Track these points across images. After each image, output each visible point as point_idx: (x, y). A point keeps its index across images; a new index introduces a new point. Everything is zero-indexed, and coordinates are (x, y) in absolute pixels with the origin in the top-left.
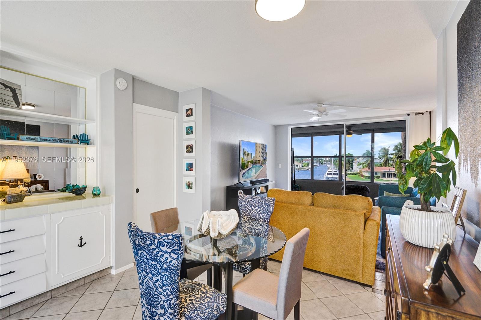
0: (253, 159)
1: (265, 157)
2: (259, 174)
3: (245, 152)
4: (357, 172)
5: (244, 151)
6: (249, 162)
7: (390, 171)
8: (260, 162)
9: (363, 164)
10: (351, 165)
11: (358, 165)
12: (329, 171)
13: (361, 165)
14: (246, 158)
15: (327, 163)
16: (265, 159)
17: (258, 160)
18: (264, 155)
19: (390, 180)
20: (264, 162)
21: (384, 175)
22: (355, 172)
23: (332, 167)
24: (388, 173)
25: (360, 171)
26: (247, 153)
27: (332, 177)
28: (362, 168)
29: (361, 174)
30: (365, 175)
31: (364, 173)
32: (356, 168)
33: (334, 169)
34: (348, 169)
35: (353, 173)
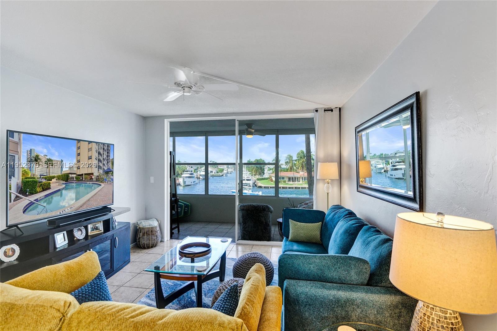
0: (69, 172)
1: (109, 169)
2: (89, 200)
3: (37, 156)
5: (34, 155)
6: (54, 177)
7: (294, 175)
8: (93, 177)
14: (38, 171)
16: (109, 172)
17: (85, 174)
18: (104, 164)
20: (105, 177)
26: (44, 160)
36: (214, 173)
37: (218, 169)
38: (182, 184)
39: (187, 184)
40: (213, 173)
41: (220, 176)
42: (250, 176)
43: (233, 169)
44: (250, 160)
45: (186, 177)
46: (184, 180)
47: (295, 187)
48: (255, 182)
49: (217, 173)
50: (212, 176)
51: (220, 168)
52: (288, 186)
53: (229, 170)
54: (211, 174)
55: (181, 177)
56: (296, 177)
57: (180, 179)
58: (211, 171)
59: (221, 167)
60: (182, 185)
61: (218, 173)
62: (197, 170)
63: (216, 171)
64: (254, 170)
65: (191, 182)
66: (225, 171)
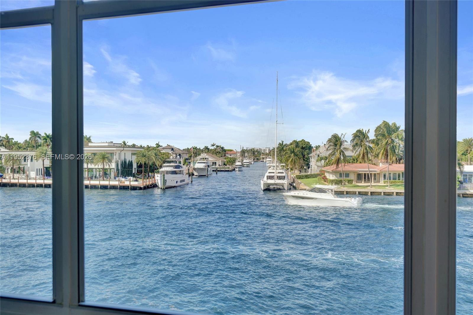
4: (316, 173)
7: (370, 170)
9: (326, 158)
10: (307, 161)
11: (317, 161)
12: (269, 173)
13: (323, 161)
15: (266, 158)
19: (369, 186)
21: (360, 177)
22: (313, 173)
23: (275, 165)
24: (365, 175)
25: (321, 171)
27: (276, 182)
28: (324, 167)
29: (323, 175)
30: (329, 178)
31: (328, 174)
32: (315, 166)
33: (278, 168)
34: (302, 167)
35: (309, 175)
36: (219, 165)
37: (225, 159)
38: (159, 184)
39: (168, 184)
40: (217, 166)
41: (228, 171)
42: (283, 171)
43: (252, 159)
44: (283, 142)
45: (168, 172)
46: (164, 177)
47: (371, 192)
48: (294, 182)
49: (223, 166)
50: (216, 171)
51: (229, 156)
52: (357, 190)
53: (244, 161)
54: (214, 167)
55: (158, 172)
56: (373, 173)
57: (156, 175)
58: (213, 163)
59: (230, 155)
60: (160, 186)
61: (226, 165)
62: (190, 161)
63: (221, 161)
64: (290, 160)
65: (177, 182)
66: (239, 161)
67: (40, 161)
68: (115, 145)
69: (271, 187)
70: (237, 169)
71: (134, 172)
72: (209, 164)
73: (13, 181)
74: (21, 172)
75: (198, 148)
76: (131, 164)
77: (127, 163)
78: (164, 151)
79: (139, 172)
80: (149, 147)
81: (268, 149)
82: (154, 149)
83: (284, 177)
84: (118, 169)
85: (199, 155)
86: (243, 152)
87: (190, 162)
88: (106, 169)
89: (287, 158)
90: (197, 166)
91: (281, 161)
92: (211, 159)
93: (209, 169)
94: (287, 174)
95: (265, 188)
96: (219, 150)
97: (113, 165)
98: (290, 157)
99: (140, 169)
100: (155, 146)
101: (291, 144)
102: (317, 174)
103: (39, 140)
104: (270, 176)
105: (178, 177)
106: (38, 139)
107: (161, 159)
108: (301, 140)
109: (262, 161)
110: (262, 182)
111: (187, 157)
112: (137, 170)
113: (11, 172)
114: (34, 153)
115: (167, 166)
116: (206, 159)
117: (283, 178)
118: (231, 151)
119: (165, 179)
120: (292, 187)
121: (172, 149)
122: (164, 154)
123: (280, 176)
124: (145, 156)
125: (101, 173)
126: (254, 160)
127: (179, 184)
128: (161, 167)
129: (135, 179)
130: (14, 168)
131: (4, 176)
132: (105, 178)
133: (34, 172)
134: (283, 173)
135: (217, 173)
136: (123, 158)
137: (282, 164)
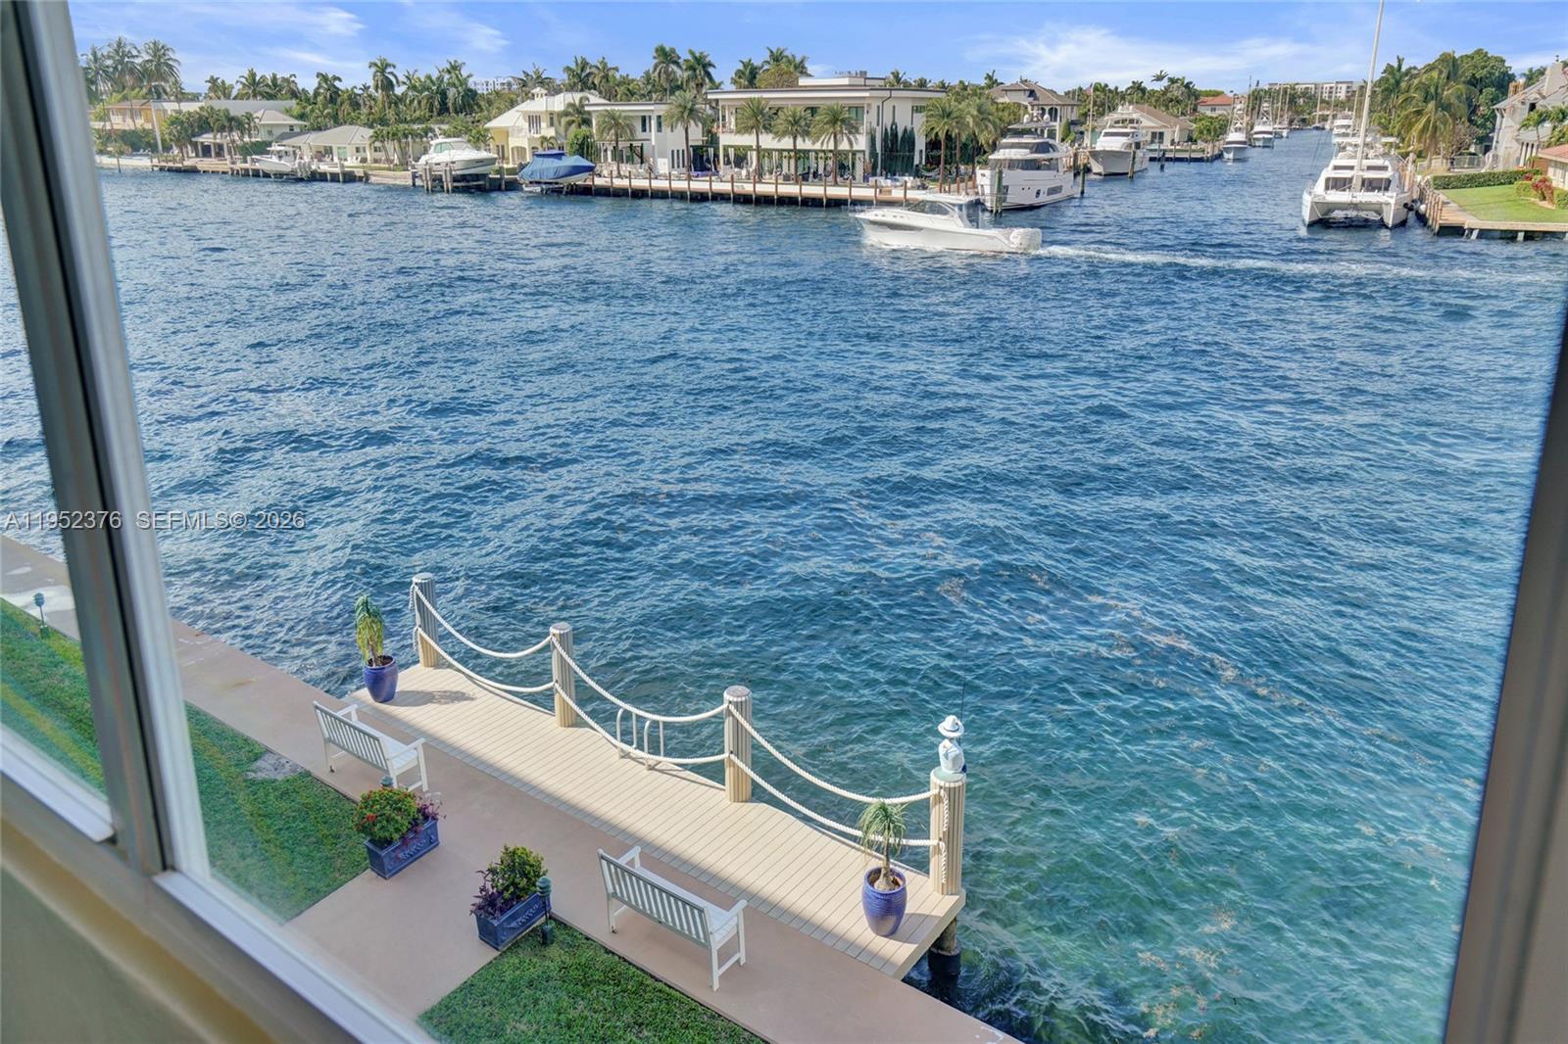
4: (1513, 168)
9: (1561, 116)
10: (1483, 126)
11: (1525, 126)
12: (1336, 168)
13: (1548, 125)
15: (1334, 117)
22: (1500, 169)
23: (1360, 140)
25: (1533, 162)
27: (1355, 200)
28: (1549, 146)
29: (1539, 177)
30: (1561, 186)
31: (1559, 172)
32: (1510, 144)
33: (1371, 153)
34: (1460, 149)
35: (1483, 176)
36: (1173, 142)
37: (1195, 121)
39: (1014, 198)
40: (1166, 145)
41: (1200, 160)
42: (1387, 163)
43: (1286, 123)
44: (1400, 61)
45: (1012, 164)
46: (1001, 179)
48: (1419, 198)
49: (1186, 145)
50: (1159, 160)
51: (1209, 113)
53: (1257, 128)
54: (1155, 146)
55: (986, 163)
57: (979, 172)
58: (1154, 135)
59: (1213, 110)
60: (988, 205)
61: (1195, 142)
62: (1082, 129)
63: (1181, 130)
64: (1419, 126)
65: (1038, 193)
66: (1236, 130)
67: (680, 129)
68: (868, 82)
69: (1339, 214)
70: (1231, 156)
71: (916, 162)
72: (1140, 139)
73: (618, 183)
74: (637, 159)
75: (1112, 87)
76: (909, 139)
77: (900, 135)
78: (1006, 100)
79: (933, 162)
80: (965, 88)
81: (1344, 86)
82: (977, 92)
83: (1389, 182)
84: (873, 154)
85: (1113, 109)
86: (1256, 98)
87: (1082, 133)
88: (840, 153)
89: (1407, 117)
90: (1104, 143)
91: (1386, 128)
92: (1148, 123)
93: (1139, 154)
94: (1400, 172)
95: (1315, 218)
96: (1176, 92)
97: (862, 143)
98: (1419, 113)
99: (934, 153)
100: (983, 82)
101: (1430, 68)
102: (1517, 172)
103: (679, 72)
104: (1336, 180)
105: (1043, 179)
106: (675, 68)
107: (994, 124)
108: (1469, 52)
109: (1317, 128)
110: (1307, 200)
111: (1074, 117)
112: (927, 157)
113: (614, 158)
114: (664, 107)
115: (1013, 146)
116: (1132, 121)
117: (1384, 185)
118: (1216, 94)
119: (1004, 183)
120: (1411, 214)
121: (1032, 93)
122: (1006, 107)
123: (1371, 181)
124: (948, 115)
125: (830, 162)
126: (1291, 122)
127: (1044, 198)
128: (994, 147)
129: (918, 182)
130: (620, 147)
131: (598, 169)
132: (839, 179)
133: (666, 160)
134: (1384, 168)
135: (1162, 167)
136: (888, 122)
137: (1385, 140)
